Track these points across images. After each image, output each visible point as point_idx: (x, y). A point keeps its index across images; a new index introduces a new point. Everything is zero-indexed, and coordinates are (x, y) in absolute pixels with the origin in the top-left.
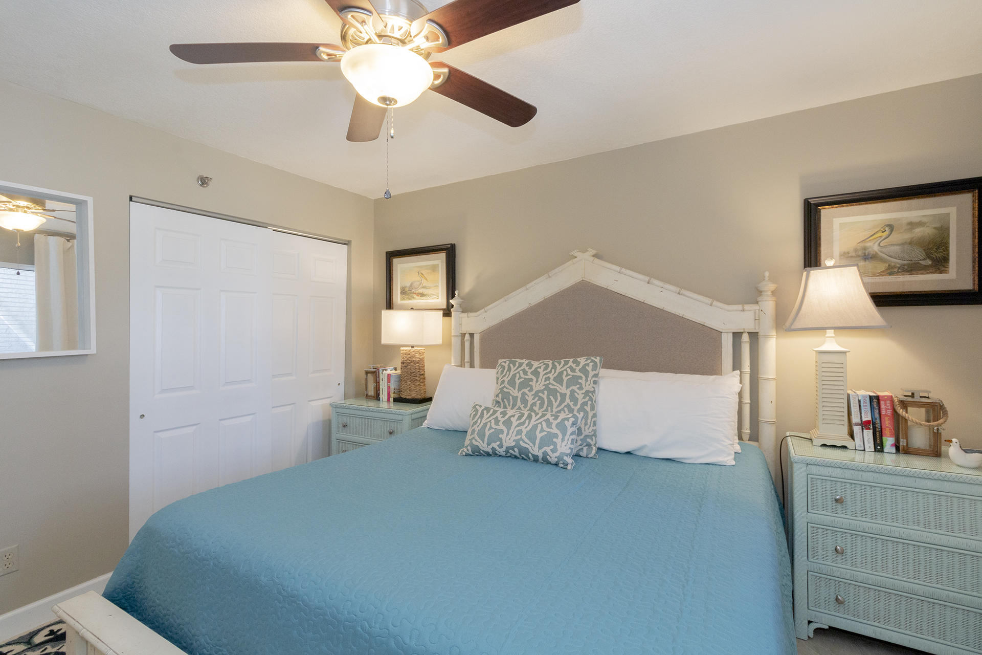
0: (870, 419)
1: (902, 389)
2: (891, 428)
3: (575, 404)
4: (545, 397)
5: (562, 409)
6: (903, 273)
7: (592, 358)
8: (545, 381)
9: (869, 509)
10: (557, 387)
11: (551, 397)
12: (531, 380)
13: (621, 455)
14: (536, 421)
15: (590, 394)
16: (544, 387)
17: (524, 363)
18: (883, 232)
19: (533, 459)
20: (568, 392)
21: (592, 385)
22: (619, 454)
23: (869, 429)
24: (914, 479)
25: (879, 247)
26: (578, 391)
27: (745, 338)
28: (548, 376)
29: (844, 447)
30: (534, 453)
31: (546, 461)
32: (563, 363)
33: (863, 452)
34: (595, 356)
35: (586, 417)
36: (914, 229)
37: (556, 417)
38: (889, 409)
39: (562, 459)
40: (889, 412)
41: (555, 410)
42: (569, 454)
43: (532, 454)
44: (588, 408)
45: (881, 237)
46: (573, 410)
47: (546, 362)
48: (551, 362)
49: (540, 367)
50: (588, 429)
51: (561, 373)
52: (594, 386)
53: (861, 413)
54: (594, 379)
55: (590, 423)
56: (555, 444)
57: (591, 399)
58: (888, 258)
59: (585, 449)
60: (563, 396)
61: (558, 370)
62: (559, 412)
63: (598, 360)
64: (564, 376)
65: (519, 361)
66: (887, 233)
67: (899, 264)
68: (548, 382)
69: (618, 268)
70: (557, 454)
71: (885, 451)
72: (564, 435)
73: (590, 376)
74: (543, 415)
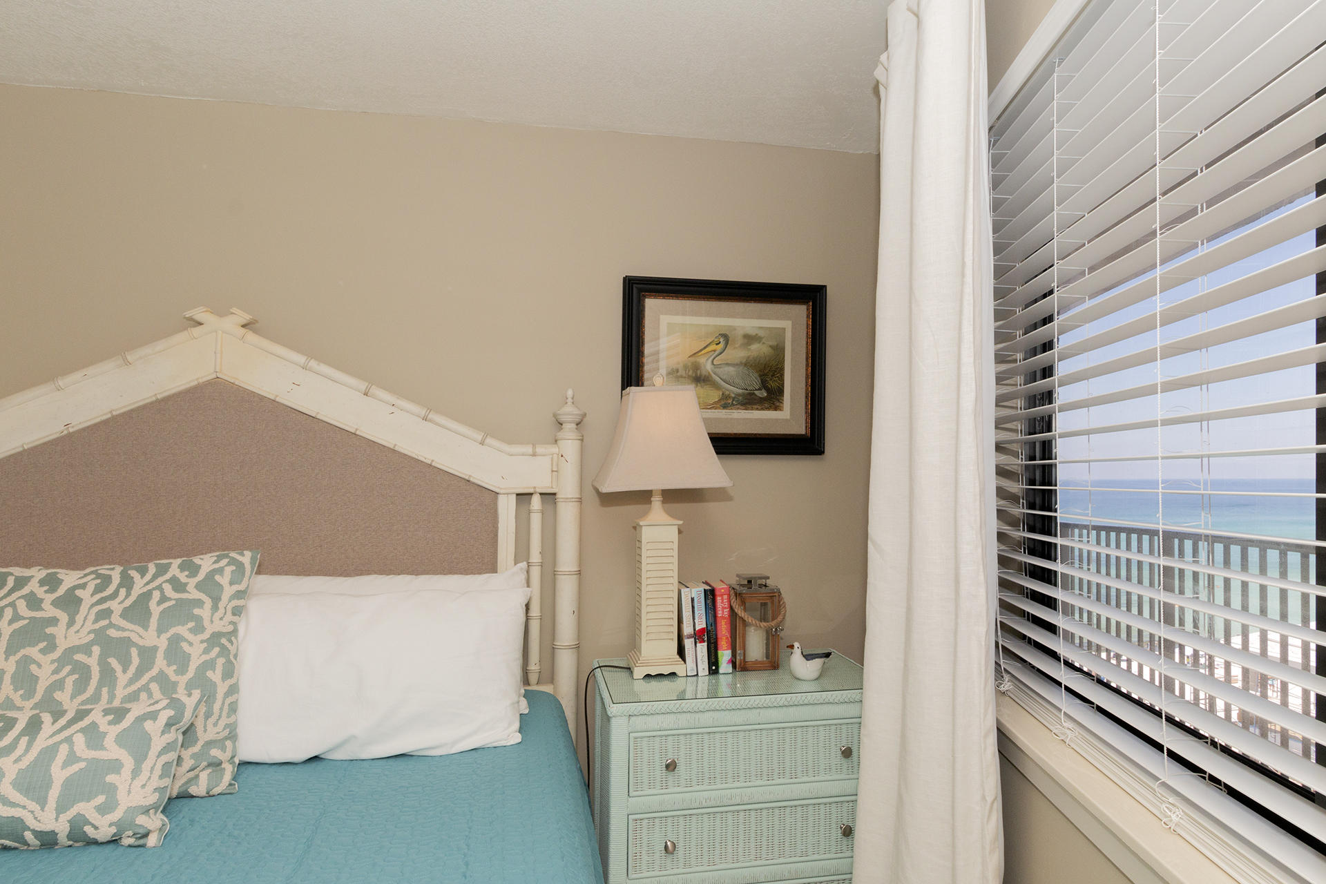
0: (705, 626)
1: (738, 576)
2: (729, 636)
3: (182, 670)
4: (93, 662)
5: (146, 688)
6: (738, 406)
7: (233, 554)
8: (96, 621)
9: (706, 770)
10: (132, 631)
11: (110, 660)
12: (54, 621)
13: (298, 766)
14: (51, 736)
15: (224, 641)
16: (92, 636)
17: (33, 576)
18: (717, 344)
19: (38, 843)
20: (163, 643)
21: (229, 617)
22: (291, 767)
23: (703, 641)
24: (758, 710)
25: (713, 366)
26: (190, 637)
27: (536, 502)
28: (104, 606)
29: (673, 674)
30: (39, 827)
31: (81, 840)
32: (152, 569)
33: (695, 678)
34: (240, 549)
35: (208, 698)
36: (750, 345)
37: (118, 714)
38: (726, 608)
39: (132, 824)
40: (726, 612)
41: (120, 692)
42: (155, 807)
43: (35, 832)
44: (215, 676)
45: (714, 351)
46: (175, 684)
47: (103, 570)
48: (119, 569)
49: (83, 586)
50: (215, 725)
51: (146, 596)
52: (235, 619)
53: (694, 619)
54: (235, 603)
55: (221, 709)
56: (111, 790)
57: (224, 651)
58: (723, 383)
59: (204, 776)
60: (148, 655)
61: (138, 590)
62: (133, 697)
63: (246, 558)
64: (153, 604)
65: (18, 571)
66: (721, 346)
67: (733, 393)
68: (105, 622)
69: (301, 359)
70: (116, 815)
71: (721, 671)
72: (140, 758)
73: (225, 597)
74: (81, 715)
